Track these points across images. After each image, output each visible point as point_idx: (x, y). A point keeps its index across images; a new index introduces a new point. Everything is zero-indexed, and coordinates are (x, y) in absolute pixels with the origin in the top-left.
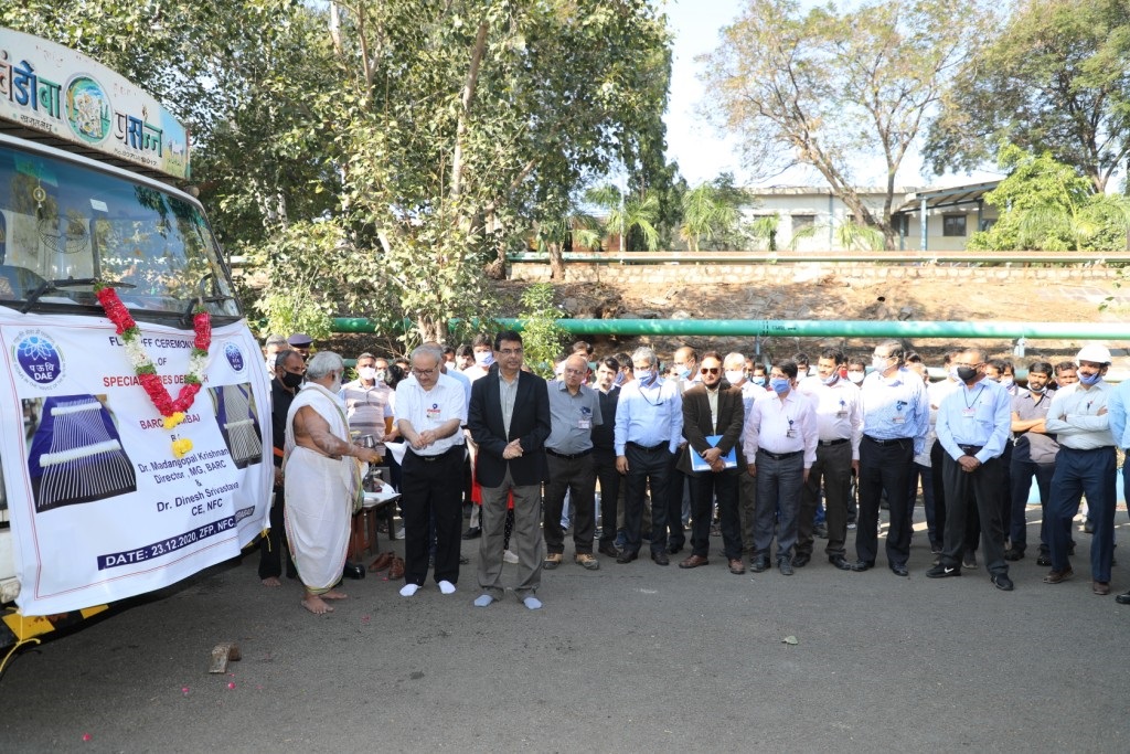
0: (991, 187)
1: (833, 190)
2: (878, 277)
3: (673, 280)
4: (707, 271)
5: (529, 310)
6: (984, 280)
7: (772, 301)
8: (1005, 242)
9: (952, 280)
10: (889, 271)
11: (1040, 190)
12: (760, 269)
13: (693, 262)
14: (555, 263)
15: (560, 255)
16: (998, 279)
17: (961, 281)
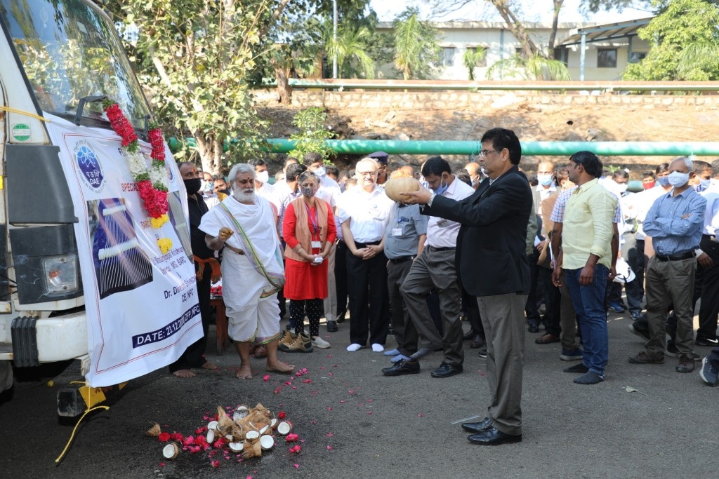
0: (643, 23)
1: (506, 26)
2: (563, 104)
3: (388, 105)
4: (418, 98)
5: (301, 132)
6: (652, 107)
7: (477, 125)
8: (655, 74)
9: (625, 107)
10: (573, 98)
11: (687, 26)
12: (464, 97)
13: (402, 89)
14: (282, 88)
15: (287, 81)
16: (664, 106)
17: (633, 107)
